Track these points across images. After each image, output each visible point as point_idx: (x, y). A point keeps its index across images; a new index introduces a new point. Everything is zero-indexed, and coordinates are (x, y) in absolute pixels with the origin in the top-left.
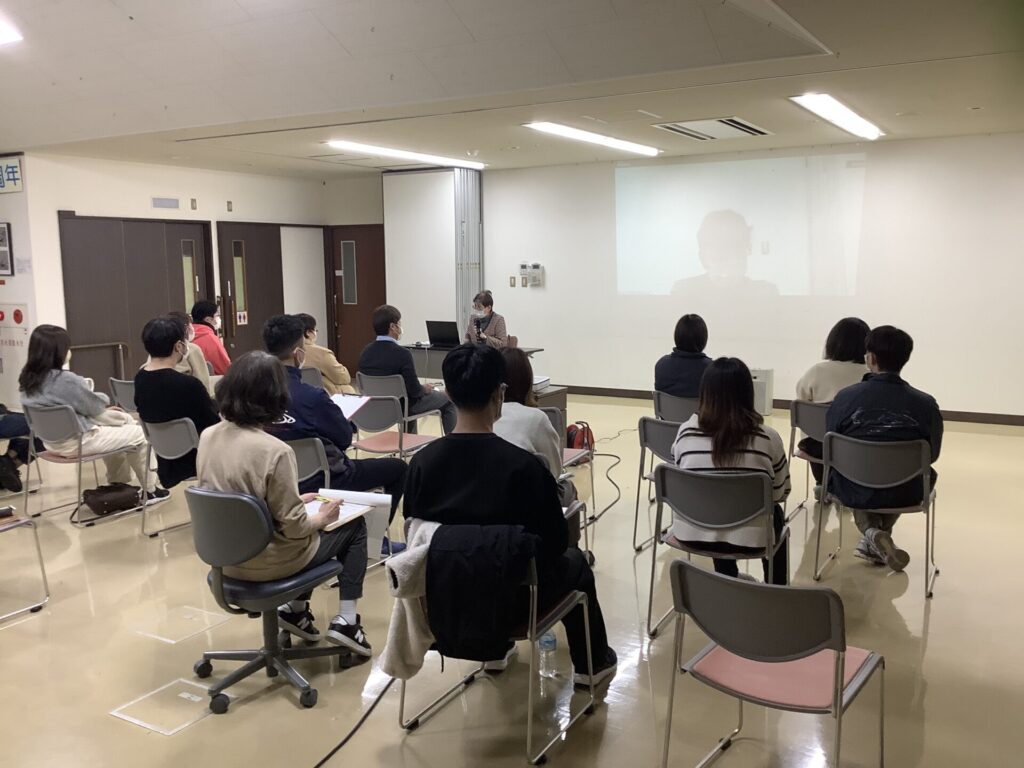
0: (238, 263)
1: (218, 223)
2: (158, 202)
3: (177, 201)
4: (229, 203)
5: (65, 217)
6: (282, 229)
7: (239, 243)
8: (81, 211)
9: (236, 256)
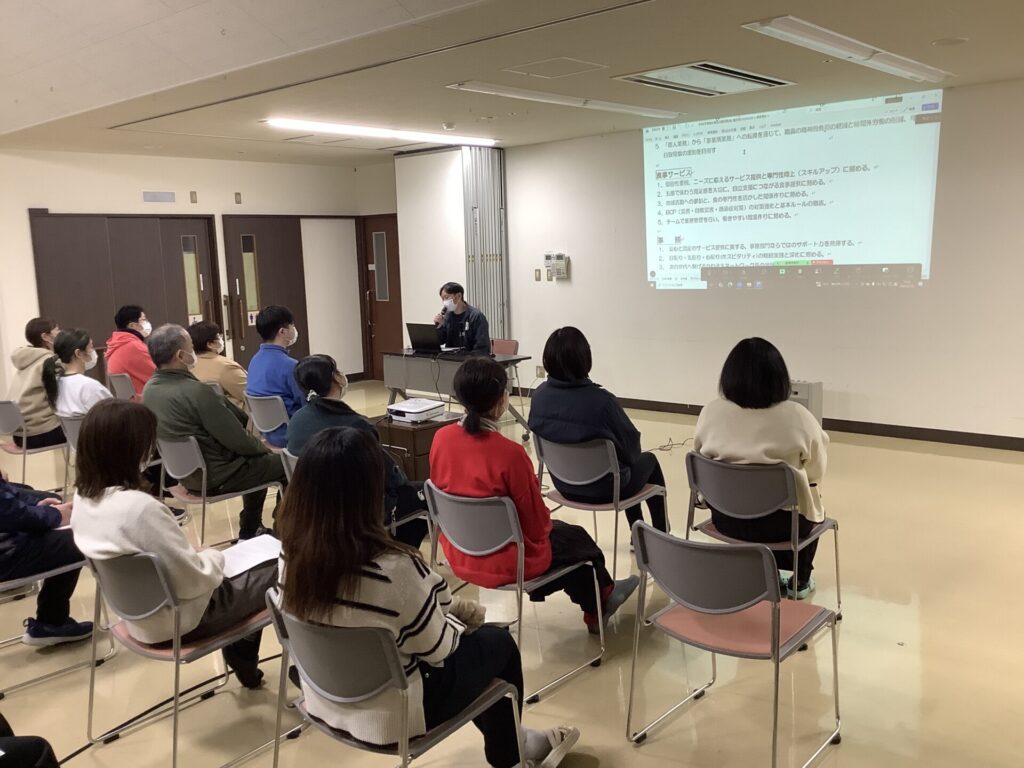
0: (248, 259)
1: (225, 217)
2: (149, 197)
3: (173, 194)
4: (238, 195)
5: (38, 217)
6: (303, 221)
7: (251, 237)
8: (55, 208)
9: (245, 251)
